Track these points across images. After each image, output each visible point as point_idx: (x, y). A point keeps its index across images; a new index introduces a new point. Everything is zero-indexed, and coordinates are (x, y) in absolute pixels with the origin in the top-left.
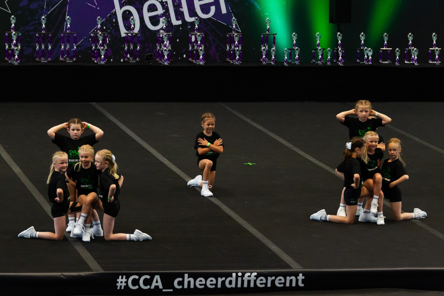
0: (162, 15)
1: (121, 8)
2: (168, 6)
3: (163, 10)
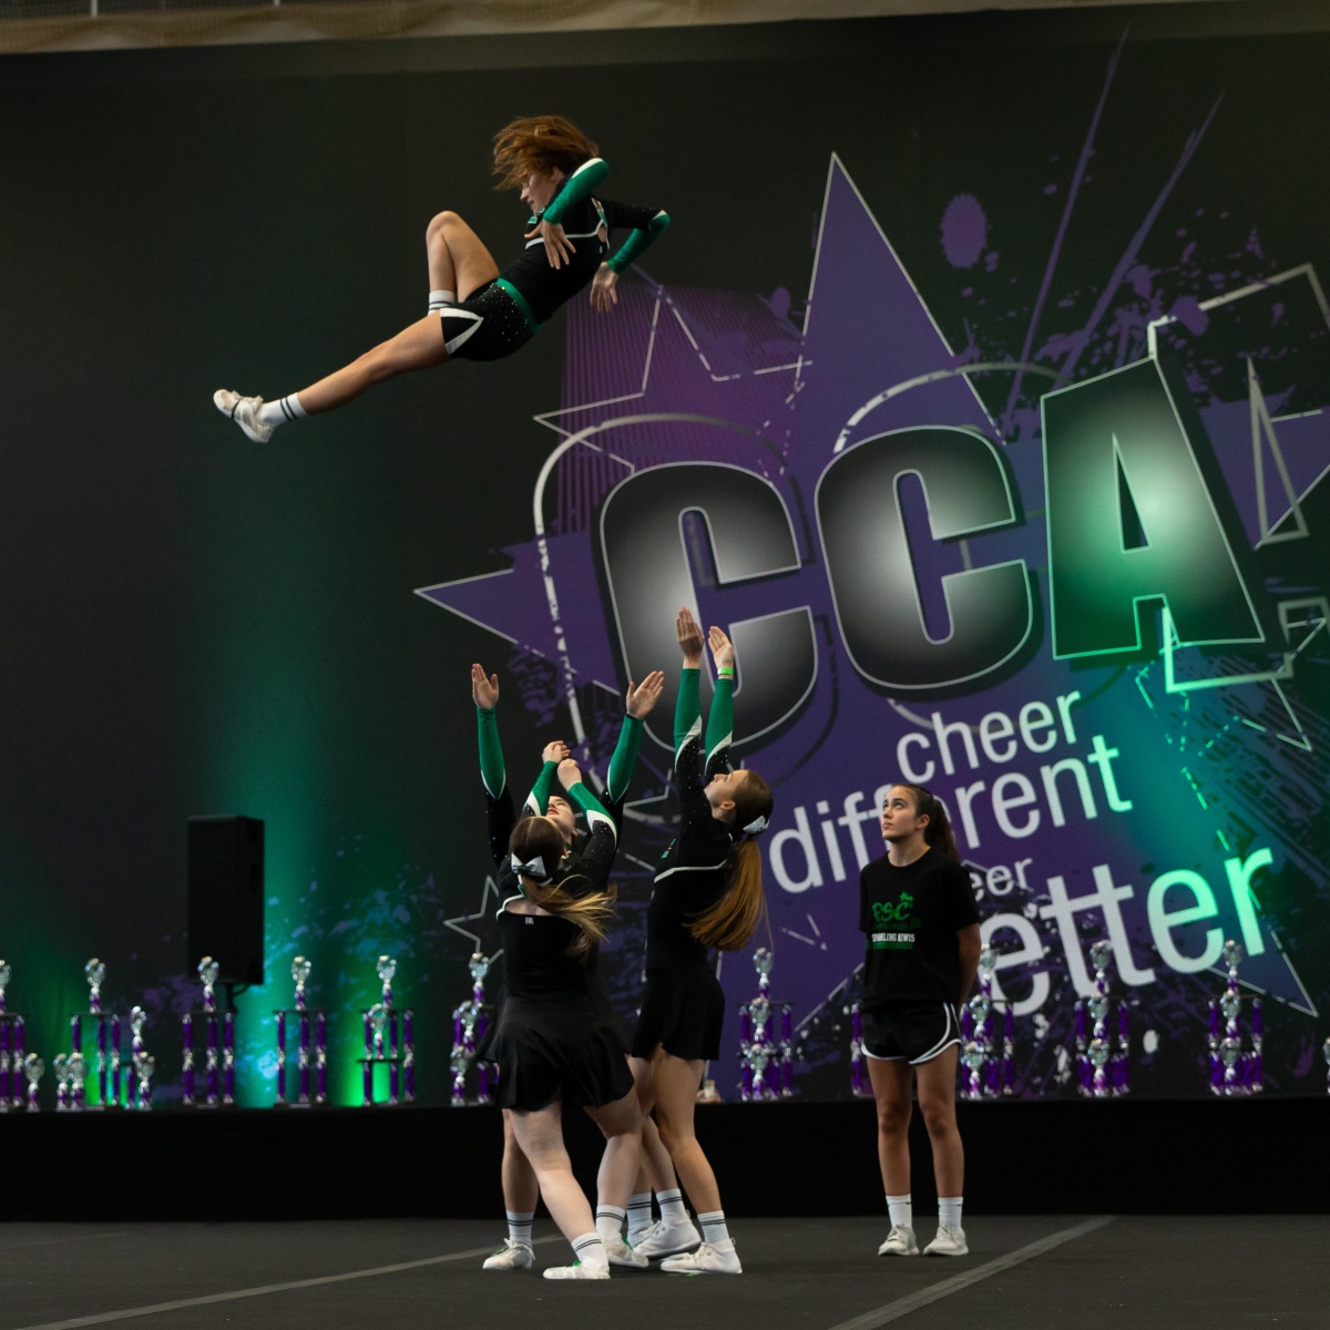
0: (1042, 965)
3: (1044, 944)
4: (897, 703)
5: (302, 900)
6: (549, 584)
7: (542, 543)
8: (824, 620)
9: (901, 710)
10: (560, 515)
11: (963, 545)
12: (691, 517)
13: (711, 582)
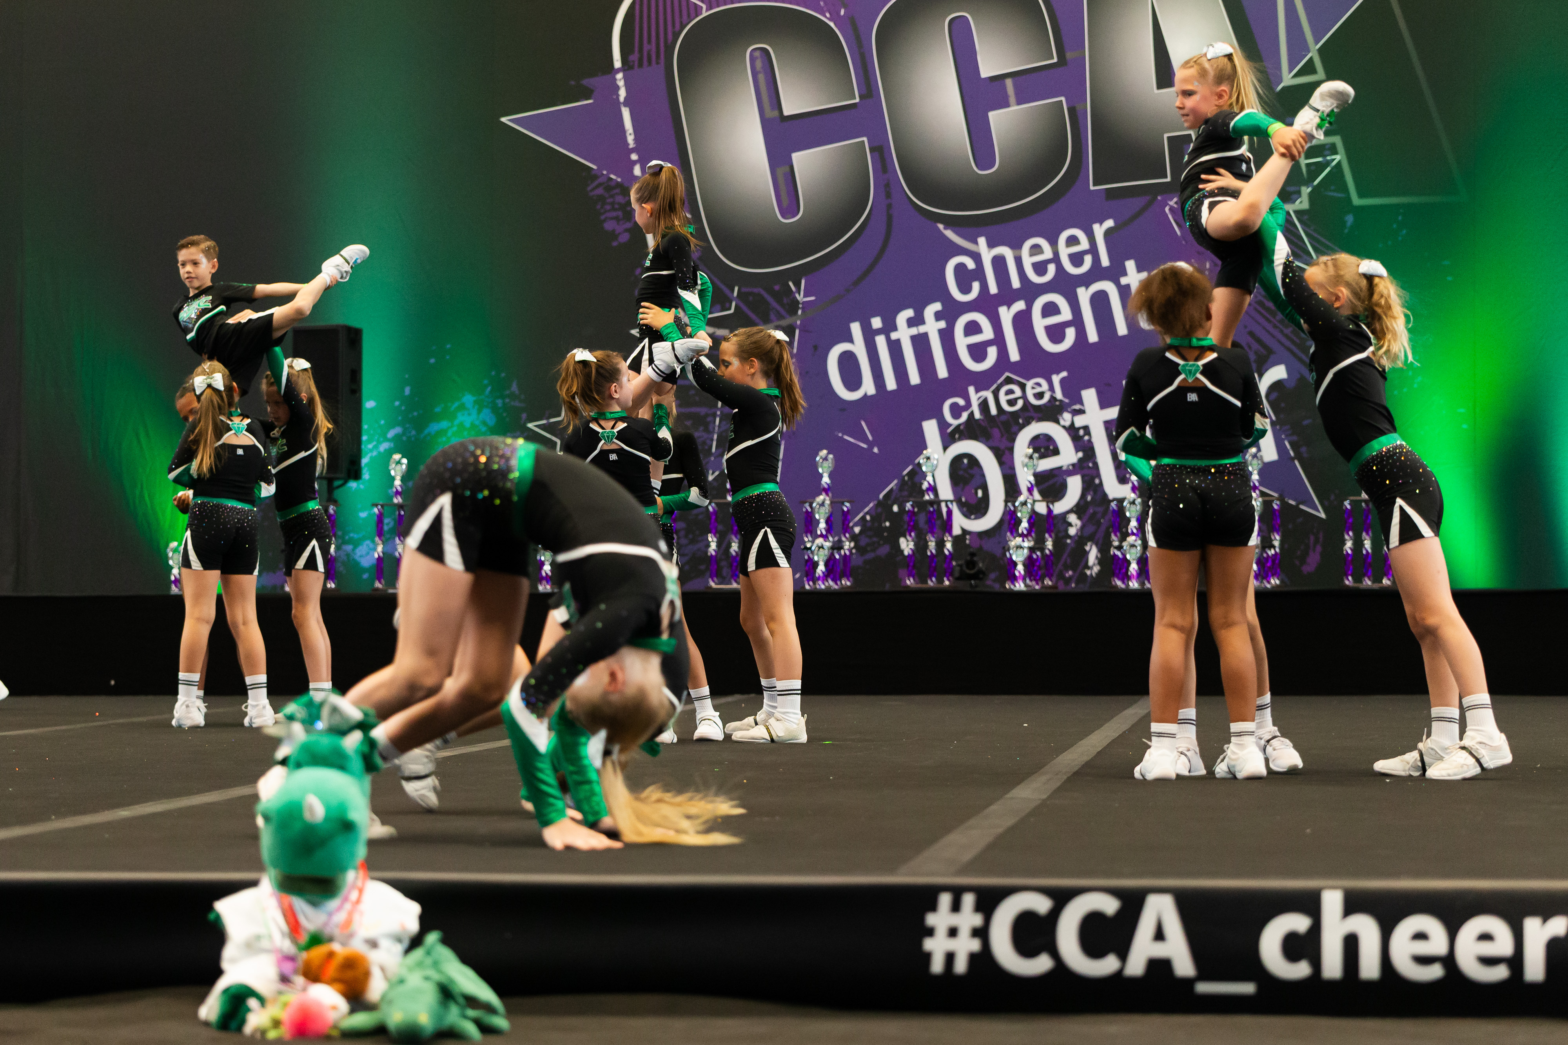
0: (1076, 469)
1: (945, 448)
2: (1094, 440)
3: (1077, 451)
4: (945, 228)
5: (397, 403)
6: (626, 113)
7: (620, 76)
8: (880, 150)
9: (949, 234)
10: (636, 49)
11: (1009, 82)
12: (757, 54)
13: (776, 113)
